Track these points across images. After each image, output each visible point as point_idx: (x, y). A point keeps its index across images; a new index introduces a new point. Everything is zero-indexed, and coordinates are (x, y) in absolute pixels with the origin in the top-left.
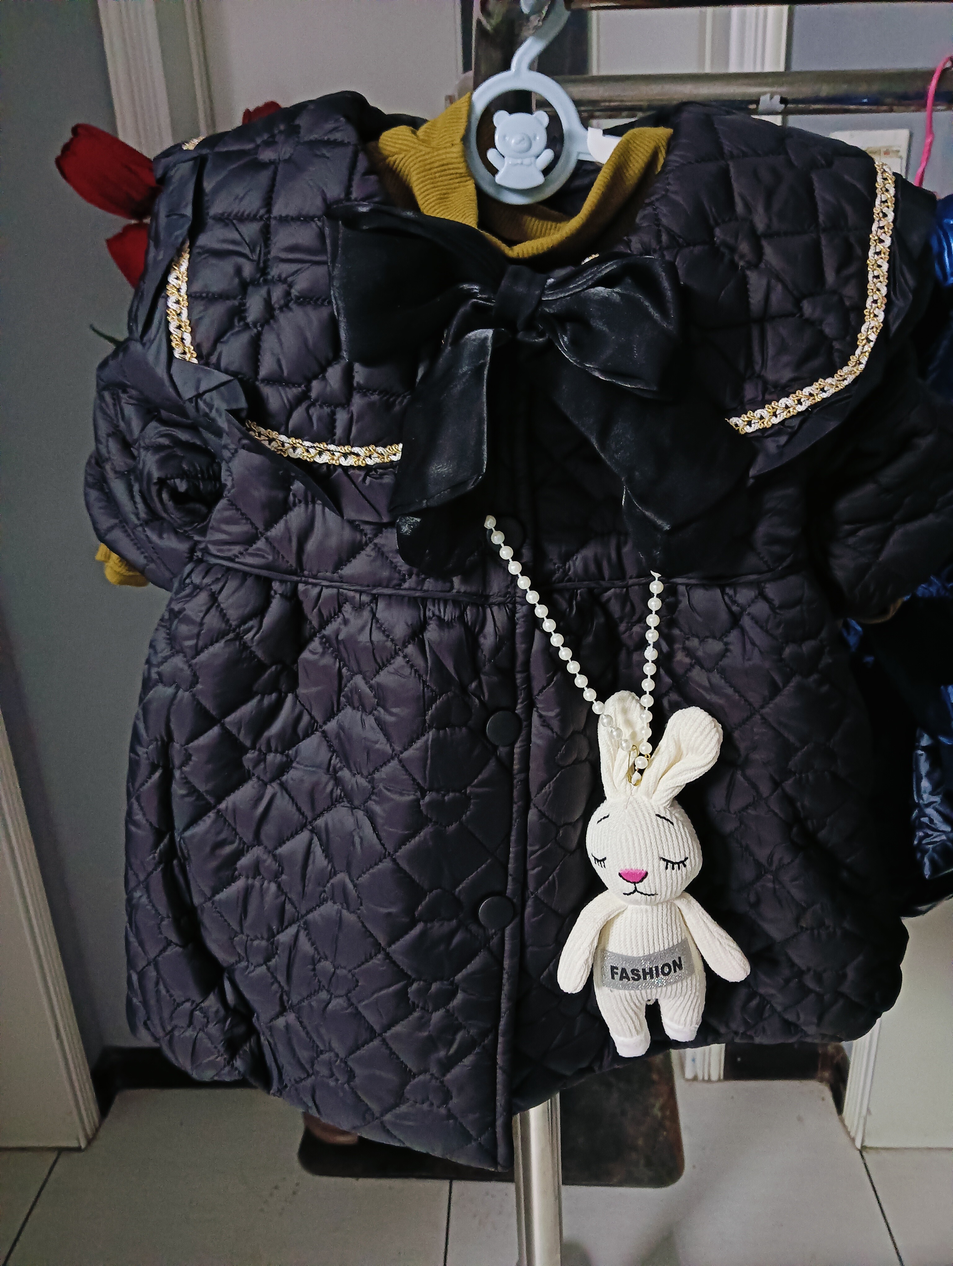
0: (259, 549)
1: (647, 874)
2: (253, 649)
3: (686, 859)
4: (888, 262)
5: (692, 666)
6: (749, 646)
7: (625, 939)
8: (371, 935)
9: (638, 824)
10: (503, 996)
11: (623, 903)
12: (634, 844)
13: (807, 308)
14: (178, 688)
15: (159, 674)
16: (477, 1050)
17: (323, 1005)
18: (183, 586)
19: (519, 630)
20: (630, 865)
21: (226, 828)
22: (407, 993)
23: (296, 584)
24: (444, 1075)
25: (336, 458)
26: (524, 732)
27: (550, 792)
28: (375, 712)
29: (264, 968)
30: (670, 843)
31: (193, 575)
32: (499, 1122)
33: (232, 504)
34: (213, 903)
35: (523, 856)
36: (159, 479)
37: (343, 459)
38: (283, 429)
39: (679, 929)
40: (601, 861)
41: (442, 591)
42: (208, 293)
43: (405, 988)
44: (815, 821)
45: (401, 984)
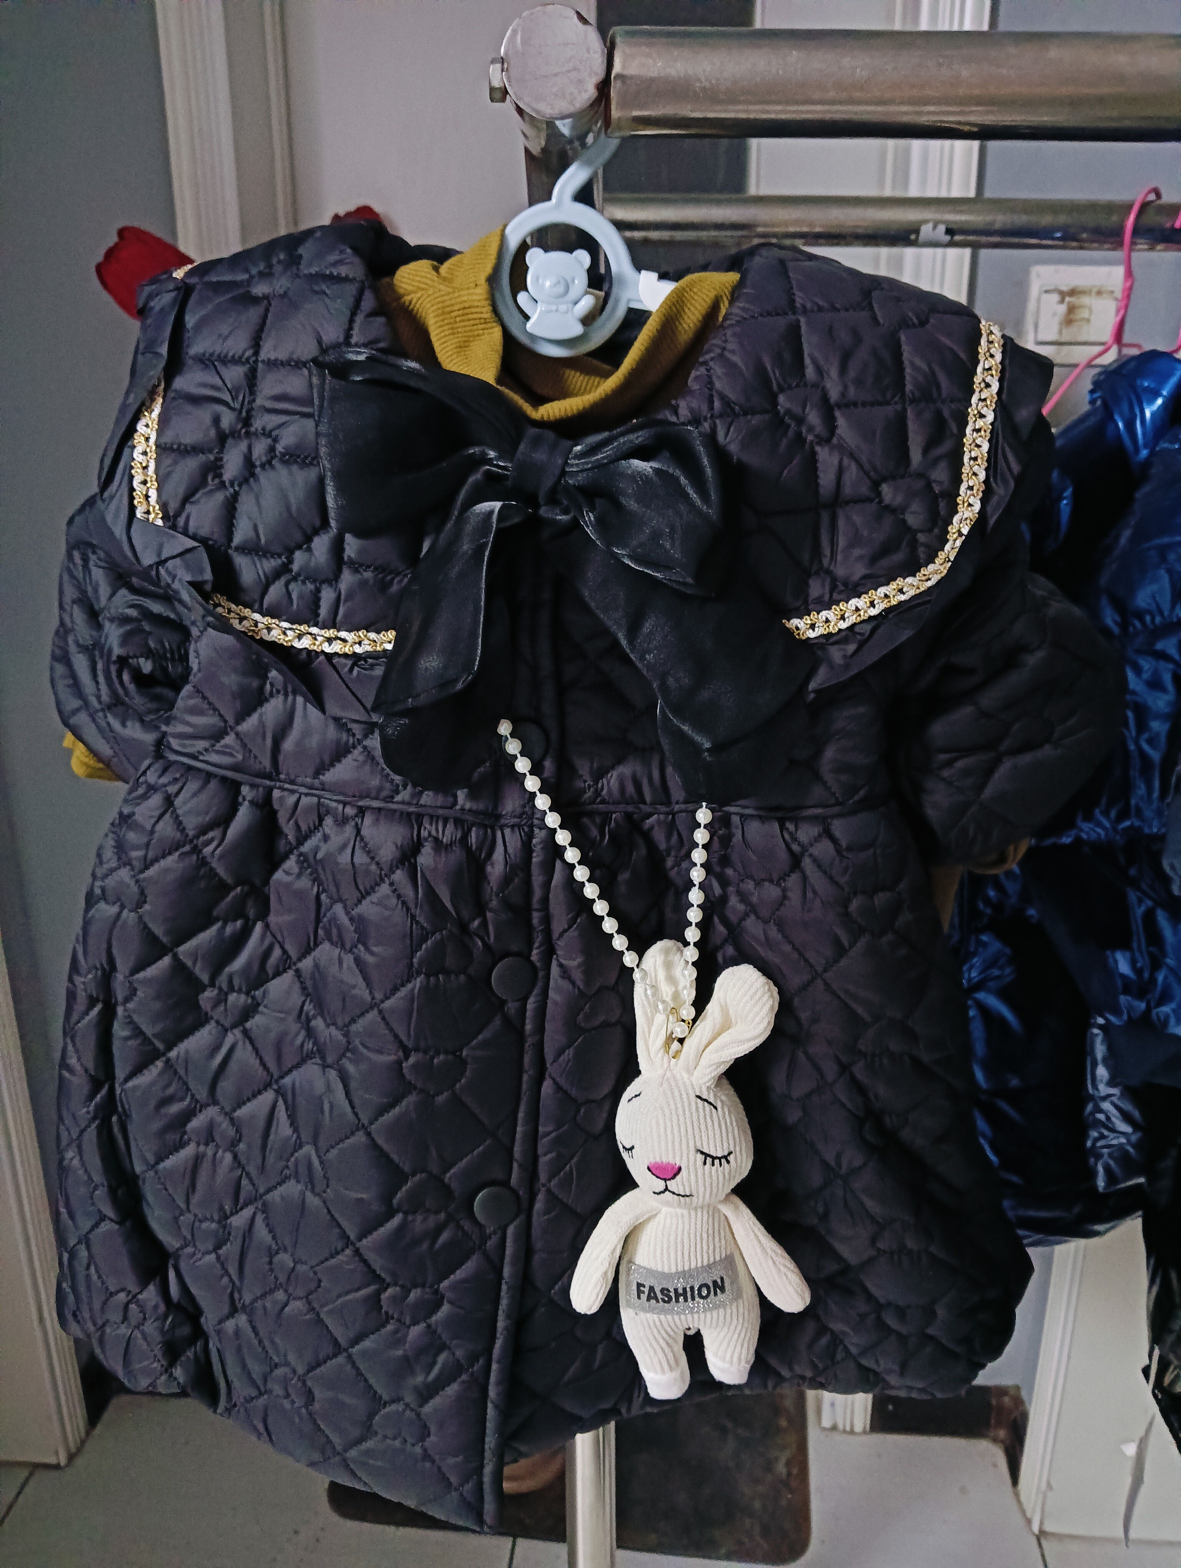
0: (227, 746)
1: (680, 1169)
2: (214, 865)
3: (730, 1153)
4: (989, 441)
5: (746, 915)
7: (655, 1250)
8: (339, 1225)
9: (673, 1106)
10: (500, 1312)
11: (654, 1205)
12: (666, 1131)
13: (887, 492)
14: (123, 907)
15: (103, 889)
16: (464, 1377)
17: (279, 1307)
18: (137, 784)
19: (536, 859)
20: (661, 1157)
21: (176, 1080)
22: (379, 1300)
23: (269, 791)
24: (421, 1406)
25: (317, 643)
26: (540, 984)
27: (569, 1061)
28: (355, 950)
29: (213, 1256)
30: (711, 1133)
31: (148, 773)
32: (488, 1469)
33: (198, 691)
34: (156, 1172)
35: (533, 1137)
36: (119, 657)
37: (326, 644)
38: (256, 606)
39: (723, 1242)
40: (629, 1149)
41: (441, 807)
42: (179, 445)
43: (378, 1294)
44: (894, 1117)
45: (372, 1288)
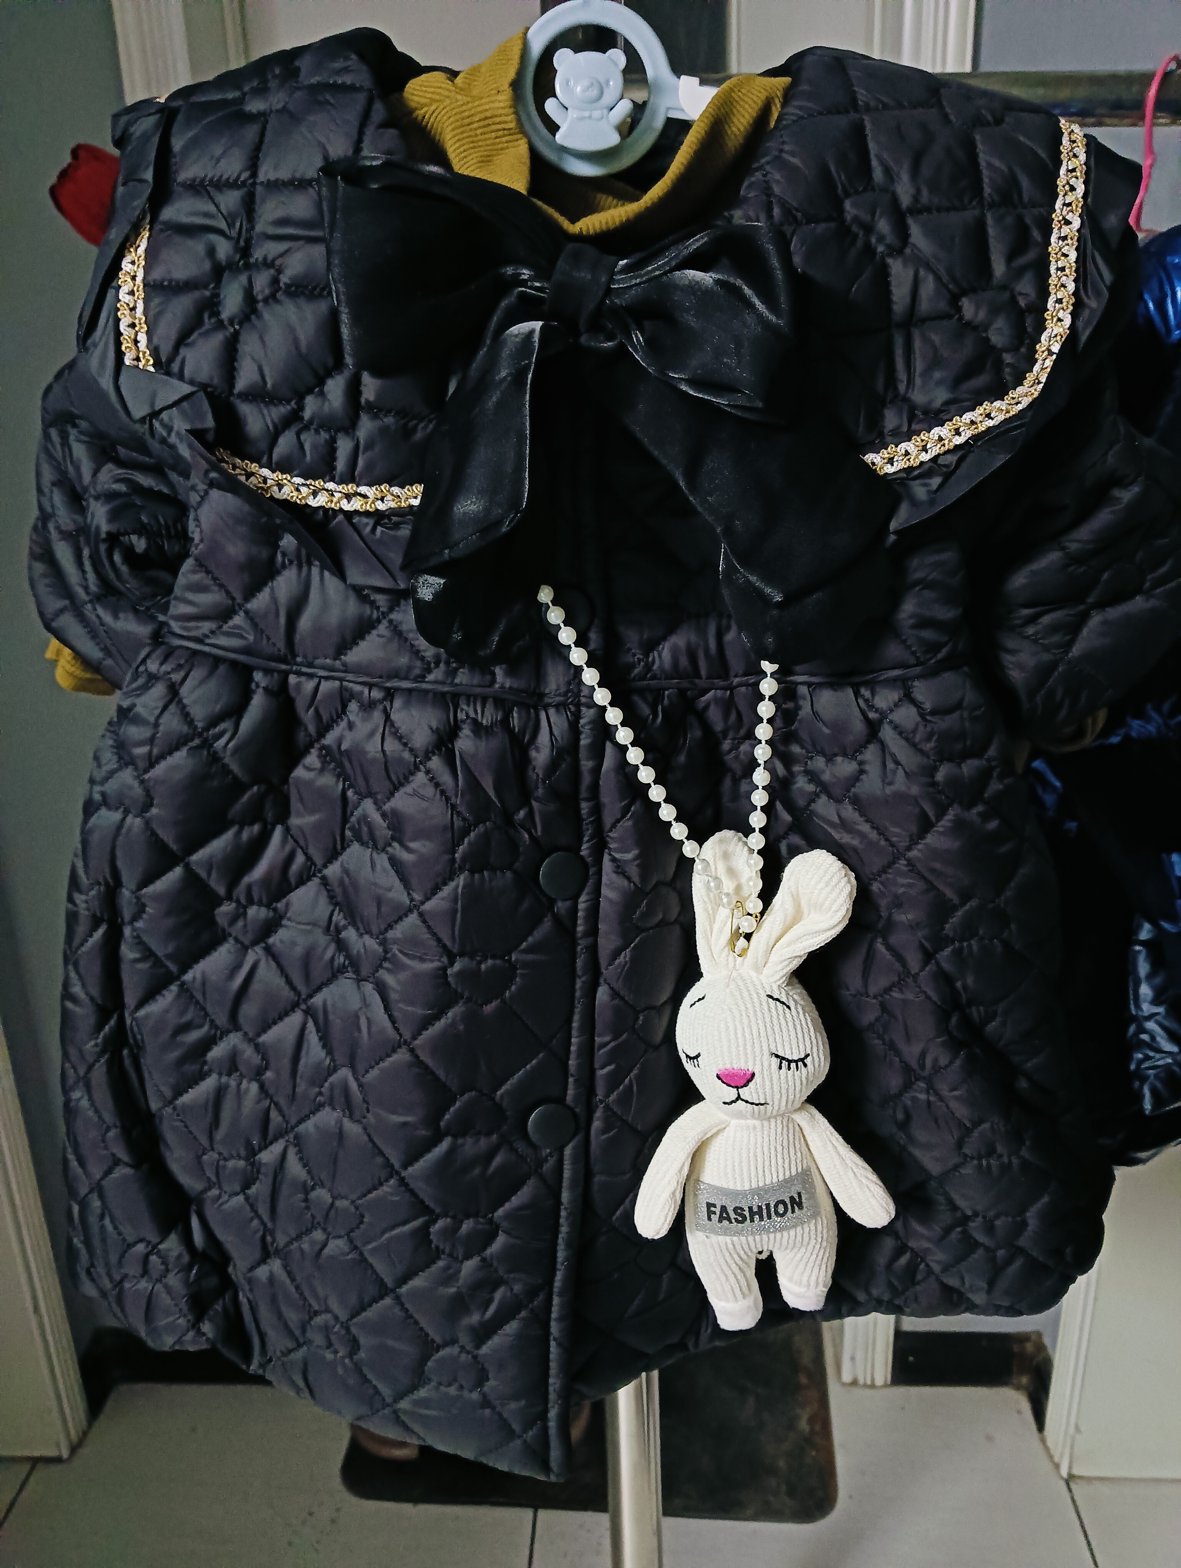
0: (236, 627)
1: (753, 1075)
2: (226, 760)
3: (807, 1056)
4: (1077, 249)
5: (817, 795)
6: (890, 765)
7: (726, 1166)
8: (381, 1153)
9: (742, 1008)
10: (560, 1241)
11: (724, 1117)
12: (736, 1034)
13: (968, 307)
14: (126, 812)
15: (103, 794)
16: (523, 1314)
17: (318, 1247)
18: (136, 675)
19: (584, 741)
20: (731, 1063)
21: (192, 1005)
22: (429, 1234)
23: (285, 675)
24: (478, 1347)
25: (335, 500)
26: (591, 882)
27: (626, 962)
28: (389, 849)
29: (241, 1198)
30: (785, 1034)
31: (149, 661)
32: (553, 1413)
33: (201, 564)
34: (175, 1109)
35: (589, 1050)
36: (109, 534)
37: (345, 501)
38: (265, 460)
39: (799, 1154)
40: (693, 1058)
41: (479, 686)
42: (170, 281)
43: (426, 1226)
44: (981, 1008)
45: (421, 1220)
